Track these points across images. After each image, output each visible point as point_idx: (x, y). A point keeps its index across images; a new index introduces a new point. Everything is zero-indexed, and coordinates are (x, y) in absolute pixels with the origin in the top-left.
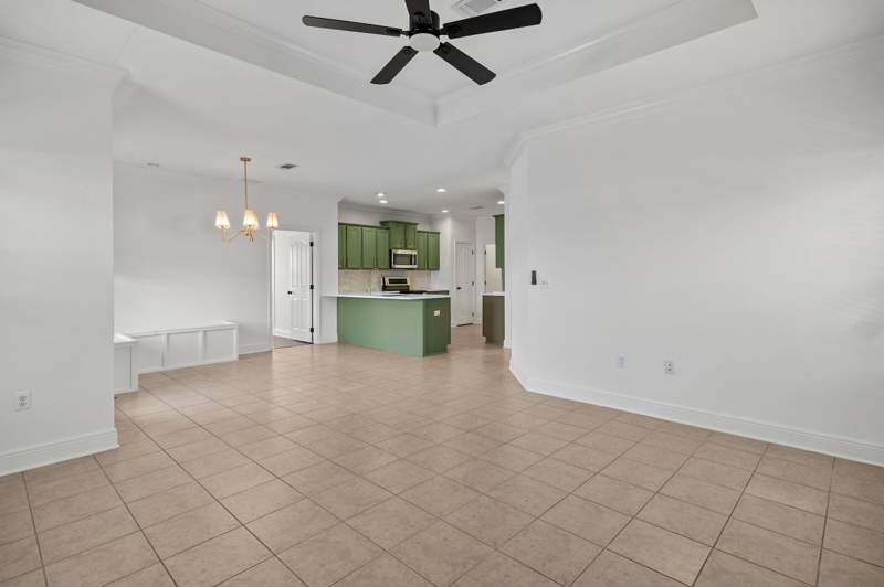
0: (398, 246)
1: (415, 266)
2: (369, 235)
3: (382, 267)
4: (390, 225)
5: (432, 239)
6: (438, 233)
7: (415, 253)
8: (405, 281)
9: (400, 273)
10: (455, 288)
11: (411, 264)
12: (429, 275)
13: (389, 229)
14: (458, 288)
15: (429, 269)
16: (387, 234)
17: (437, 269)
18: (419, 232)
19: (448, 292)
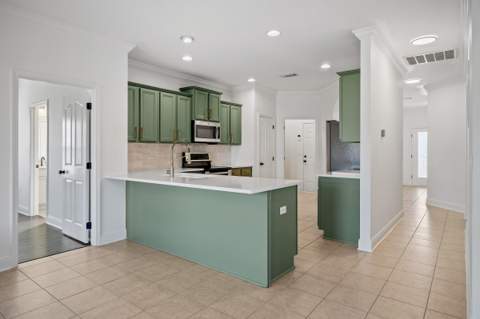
0: (201, 116)
1: (218, 140)
2: (168, 102)
3: (183, 140)
4: (192, 92)
5: (234, 112)
6: (240, 106)
7: (217, 125)
8: (206, 156)
9: (201, 147)
10: (258, 164)
11: (214, 137)
12: (230, 150)
13: (190, 96)
14: (262, 164)
15: (231, 144)
16: (189, 102)
17: (239, 143)
18: (222, 102)
19: (251, 168)
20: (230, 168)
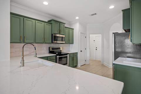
0: (56, 33)
1: (64, 42)
4: (52, 22)
5: (71, 31)
6: (73, 29)
7: (64, 36)
8: (59, 48)
9: (57, 45)
10: (80, 51)
11: (62, 41)
12: (69, 46)
13: (51, 24)
14: (81, 51)
15: (69, 43)
16: (50, 26)
17: (73, 43)
18: (65, 27)
19: (77, 53)
20: (68, 54)
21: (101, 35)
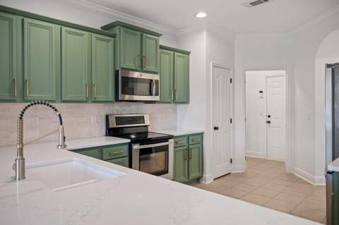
0: (131, 66)
1: (157, 98)
2: (76, 44)
3: (102, 98)
4: (116, 30)
5: (179, 61)
6: (188, 53)
7: (156, 77)
8: (141, 119)
9: (133, 107)
10: (211, 128)
11: (151, 94)
12: (175, 110)
13: (114, 36)
14: (216, 128)
15: (175, 102)
16: (111, 44)
17: (186, 102)
18: (161, 47)
19: (202, 133)
20: (171, 137)
21: (284, 72)
